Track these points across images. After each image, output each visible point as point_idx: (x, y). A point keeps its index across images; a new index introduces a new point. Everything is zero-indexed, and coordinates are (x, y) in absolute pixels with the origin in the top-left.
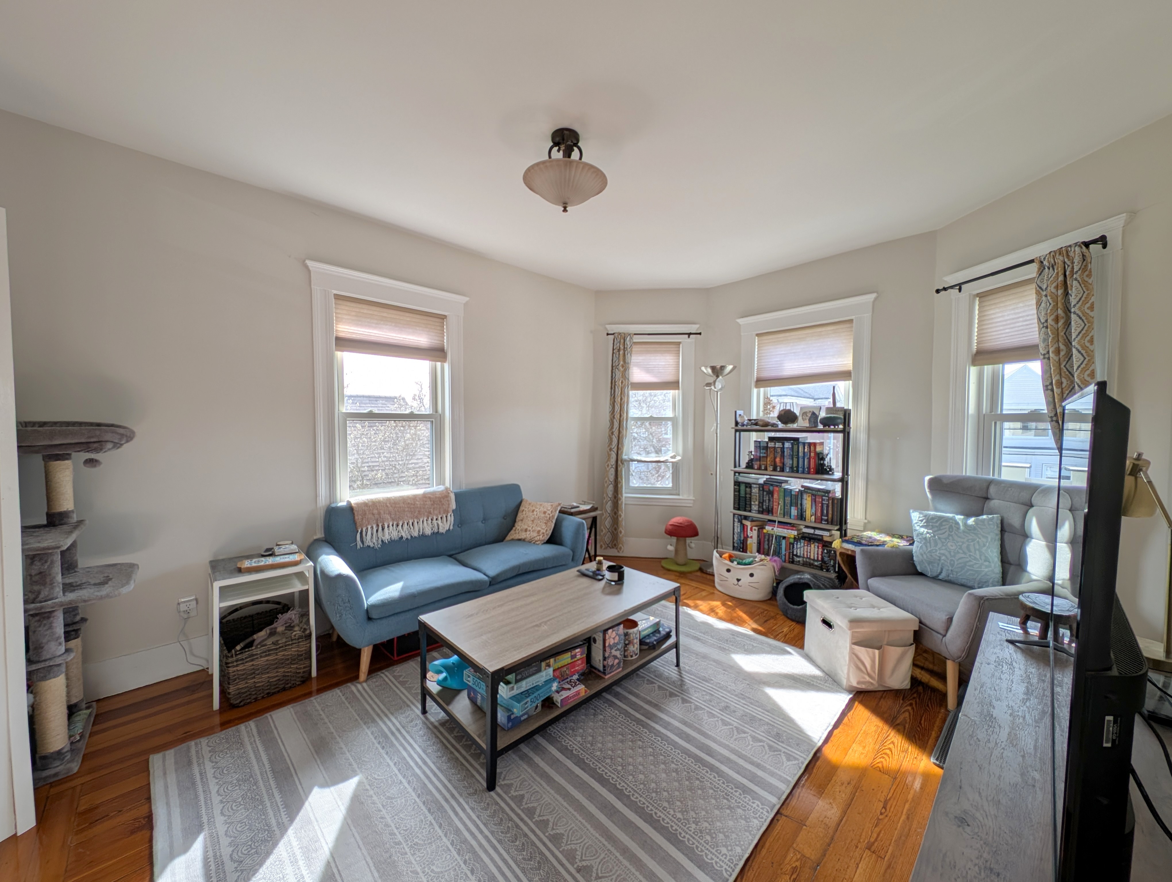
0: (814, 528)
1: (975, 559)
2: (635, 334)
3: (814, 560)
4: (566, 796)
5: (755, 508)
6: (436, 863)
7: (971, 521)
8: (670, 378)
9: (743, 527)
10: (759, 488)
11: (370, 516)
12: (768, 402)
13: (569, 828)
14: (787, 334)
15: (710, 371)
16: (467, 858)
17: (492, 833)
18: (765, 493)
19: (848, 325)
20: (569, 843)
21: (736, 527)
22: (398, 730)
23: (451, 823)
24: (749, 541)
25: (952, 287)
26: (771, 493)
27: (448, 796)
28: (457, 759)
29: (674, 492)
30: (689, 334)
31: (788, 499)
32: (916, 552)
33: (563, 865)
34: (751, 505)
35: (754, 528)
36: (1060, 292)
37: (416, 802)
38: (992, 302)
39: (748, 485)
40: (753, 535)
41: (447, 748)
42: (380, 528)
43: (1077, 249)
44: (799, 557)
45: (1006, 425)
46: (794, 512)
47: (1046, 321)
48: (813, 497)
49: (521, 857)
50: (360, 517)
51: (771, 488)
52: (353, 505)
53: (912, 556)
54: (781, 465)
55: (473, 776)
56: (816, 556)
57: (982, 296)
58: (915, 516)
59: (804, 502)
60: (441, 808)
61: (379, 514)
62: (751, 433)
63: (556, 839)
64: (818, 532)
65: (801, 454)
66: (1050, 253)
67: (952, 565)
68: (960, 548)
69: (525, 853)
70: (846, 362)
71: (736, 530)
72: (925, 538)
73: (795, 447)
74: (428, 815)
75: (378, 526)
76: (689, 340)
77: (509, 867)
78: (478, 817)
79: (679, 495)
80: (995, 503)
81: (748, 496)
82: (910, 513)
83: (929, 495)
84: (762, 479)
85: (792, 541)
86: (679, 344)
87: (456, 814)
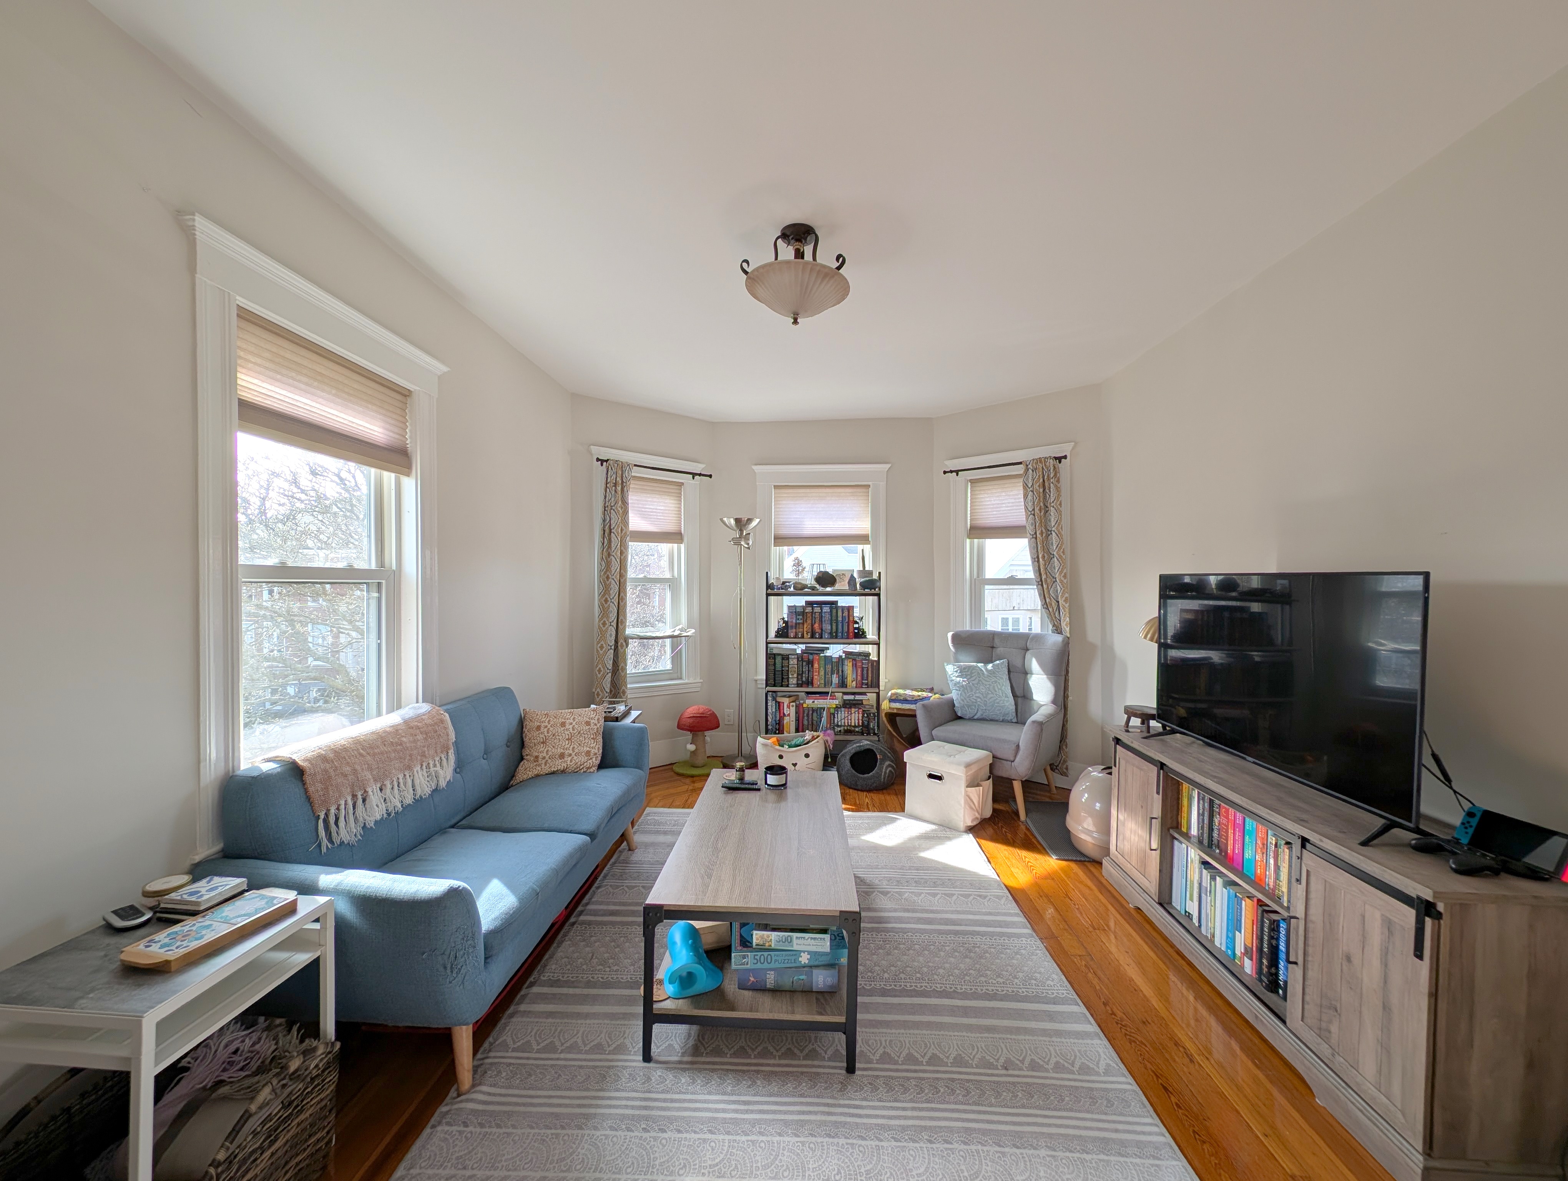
0: (854, 694)
1: (1000, 697)
2: (635, 465)
3: (855, 726)
4: (917, 1025)
5: (793, 681)
6: (911, 1166)
7: (990, 666)
8: (670, 527)
9: (779, 705)
10: (798, 658)
11: (340, 780)
12: (798, 563)
13: (956, 1047)
14: (808, 490)
15: (733, 522)
16: (926, 1137)
17: (911, 1101)
18: (804, 663)
19: (864, 490)
20: (972, 1057)
21: (769, 708)
22: (645, 1099)
23: (868, 1127)
24: (786, 720)
25: (951, 472)
26: (810, 663)
27: (826, 1109)
28: (773, 1072)
29: (675, 676)
30: (694, 475)
31: (829, 667)
32: (957, 699)
33: (992, 1075)
34: (788, 678)
35: (791, 704)
36: (1041, 490)
37: (803, 1143)
38: (985, 488)
39: (786, 657)
40: (790, 712)
41: (743, 1072)
42: (360, 801)
43: (1051, 460)
44: (841, 726)
45: (987, 587)
46: (835, 679)
47: (1034, 510)
48: (854, 662)
49: (960, 1097)
50: (319, 786)
51: (811, 657)
52: (300, 763)
53: (954, 705)
54: (819, 631)
55: (818, 1074)
56: (857, 721)
57: (973, 482)
58: (950, 669)
59: (846, 668)
60: (836, 1124)
61: (355, 771)
62: (784, 597)
63: (959, 1061)
64: (858, 697)
65: (840, 619)
66: (1033, 460)
67: (985, 705)
68: (989, 690)
69: (958, 1092)
70: (862, 524)
71: (770, 711)
72: (963, 686)
73: (834, 611)
74: (836, 1140)
75: (354, 796)
76: (693, 482)
77: (965, 1111)
78: (881, 1101)
79: (681, 679)
80: (1000, 650)
81: (785, 669)
82: (944, 666)
83: (952, 648)
84: (799, 648)
85: (832, 711)
86: (681, 484)
87: (860, 1116)
